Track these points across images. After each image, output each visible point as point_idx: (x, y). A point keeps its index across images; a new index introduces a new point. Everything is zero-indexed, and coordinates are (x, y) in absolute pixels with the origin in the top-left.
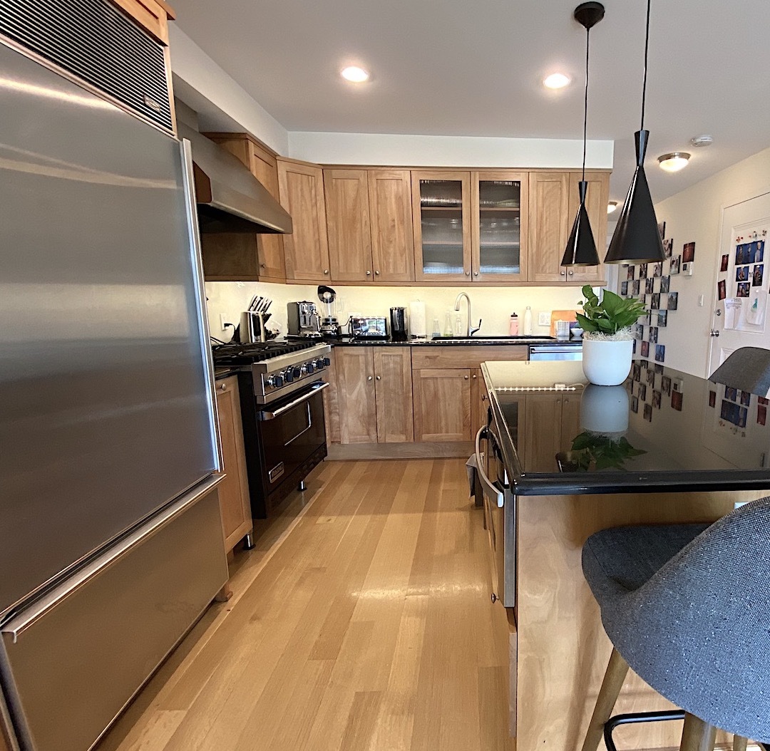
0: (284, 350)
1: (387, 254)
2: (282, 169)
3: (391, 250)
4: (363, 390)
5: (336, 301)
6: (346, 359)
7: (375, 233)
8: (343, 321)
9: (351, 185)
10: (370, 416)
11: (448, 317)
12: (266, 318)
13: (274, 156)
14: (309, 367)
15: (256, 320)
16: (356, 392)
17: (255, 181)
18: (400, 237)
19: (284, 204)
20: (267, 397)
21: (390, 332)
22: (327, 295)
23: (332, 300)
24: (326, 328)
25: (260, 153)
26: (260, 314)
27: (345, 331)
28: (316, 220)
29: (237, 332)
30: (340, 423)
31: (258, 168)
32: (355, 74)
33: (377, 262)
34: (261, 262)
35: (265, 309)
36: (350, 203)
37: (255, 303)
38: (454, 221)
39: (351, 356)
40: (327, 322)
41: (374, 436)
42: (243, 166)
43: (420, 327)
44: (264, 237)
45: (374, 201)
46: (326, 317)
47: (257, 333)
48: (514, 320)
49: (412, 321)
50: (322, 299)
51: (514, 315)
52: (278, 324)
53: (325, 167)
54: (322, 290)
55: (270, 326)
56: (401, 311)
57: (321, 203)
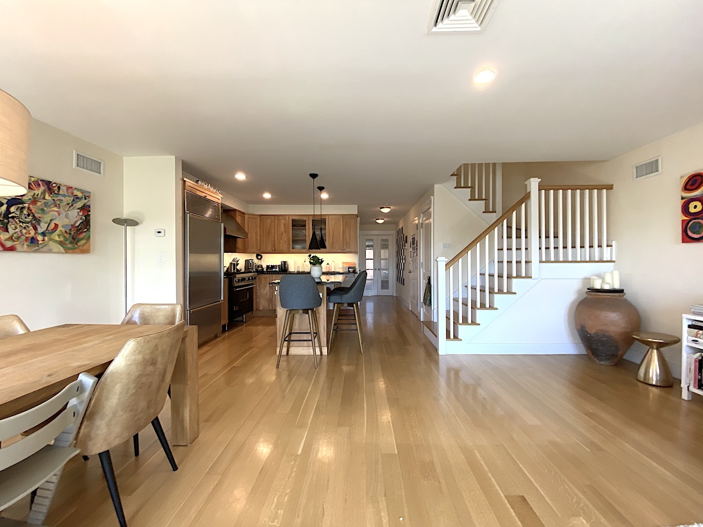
0: (243, 273)
1: (280, 243)
2: (246, 216)
3: (281, 242)
4: (268, 290)
5: (263, 259)
6: (263, 279)
7: (276, 236)
8: (264, 266)
9: (269, 220)
10: (270, 299)
11: (303, 265)
12: (237, 264)
13: (244, 213)
14: (249, 279)
15: (234, 264)
16: (266, 291)
17: (237, 222)
18: (285, 237)
19: (246, 230)
20: (236, 285)
21: (280, 270)
22: (259, 257)
23: (261, 259)
24: (258, 269)
25: (240, 214)
26: (236, 263)
27: (265, 270)
28: (256, 232)
29: (228, 269)
30: (259, 302)
31: (239, 219)
32: (267, 196)
33: (276, 246)
34: (237, 247)
35: (238, 261)
36: (268, 227)
37: (234, 260)
38: (304, 231)
39: (265, 278)
40: (258, 266)
41: (271, 307)
42: (234, 219)
43: (292, 268)
44: (239, 239)
45: (276, 227)
46: (258, 264)
47: (234, 269)
48: (328, 266)
49: (289, 266)
50: (257, 258)
51: (328, 264)
52: (241, 266)
53: (260, 215)
54: (257, 255)
55: (238, 267)
56: (285, 262)
57: (258, 227)
